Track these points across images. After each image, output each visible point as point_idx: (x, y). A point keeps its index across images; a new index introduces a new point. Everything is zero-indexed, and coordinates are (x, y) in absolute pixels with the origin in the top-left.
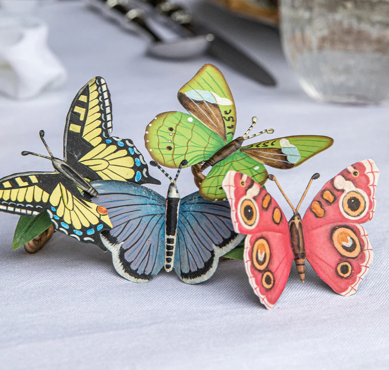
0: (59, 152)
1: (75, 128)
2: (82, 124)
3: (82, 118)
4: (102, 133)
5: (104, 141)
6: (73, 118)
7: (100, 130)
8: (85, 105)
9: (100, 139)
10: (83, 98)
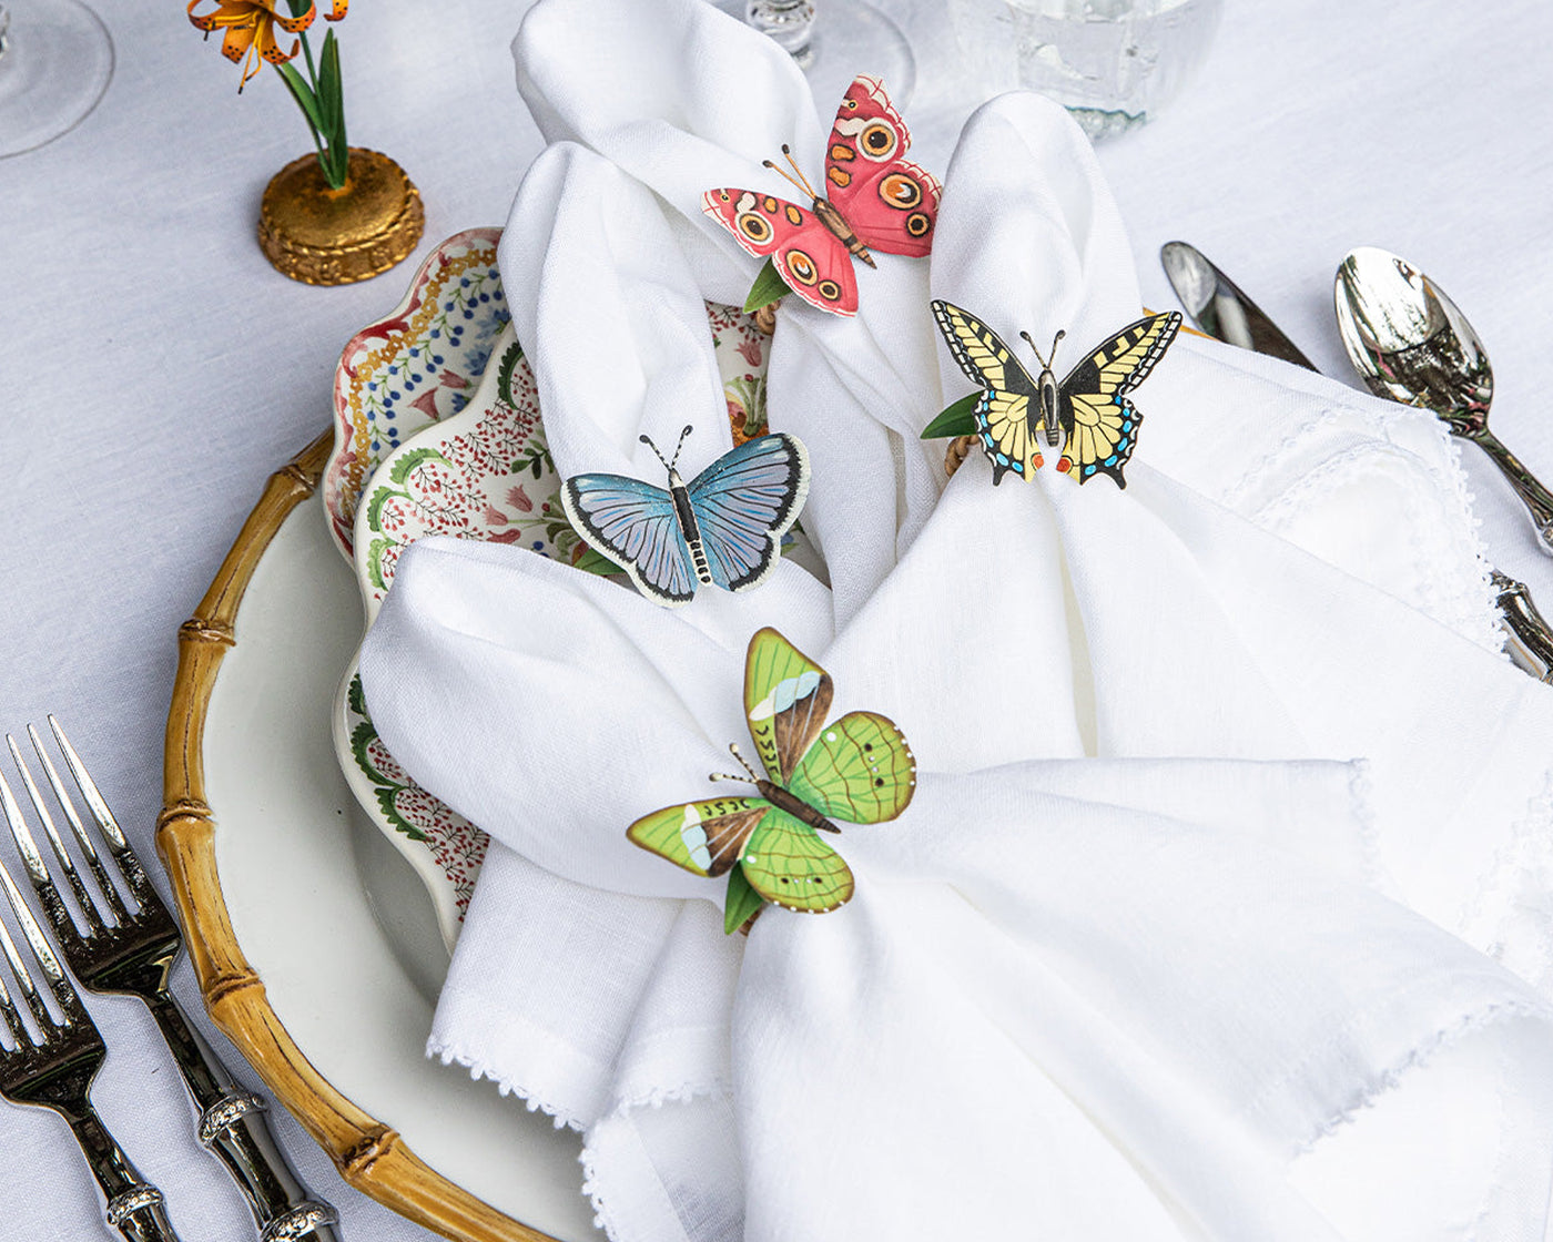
0: (1061, 372)
1: (1101, 360)
2: (1112, 359)
3: (1116, 353)
4: (1121, 384)
5: (1114, 395)
6: (1109, 348)
7: (1121, 379)
8: (1133, 341)
9: (1113, 388)
10: (1139, 332)
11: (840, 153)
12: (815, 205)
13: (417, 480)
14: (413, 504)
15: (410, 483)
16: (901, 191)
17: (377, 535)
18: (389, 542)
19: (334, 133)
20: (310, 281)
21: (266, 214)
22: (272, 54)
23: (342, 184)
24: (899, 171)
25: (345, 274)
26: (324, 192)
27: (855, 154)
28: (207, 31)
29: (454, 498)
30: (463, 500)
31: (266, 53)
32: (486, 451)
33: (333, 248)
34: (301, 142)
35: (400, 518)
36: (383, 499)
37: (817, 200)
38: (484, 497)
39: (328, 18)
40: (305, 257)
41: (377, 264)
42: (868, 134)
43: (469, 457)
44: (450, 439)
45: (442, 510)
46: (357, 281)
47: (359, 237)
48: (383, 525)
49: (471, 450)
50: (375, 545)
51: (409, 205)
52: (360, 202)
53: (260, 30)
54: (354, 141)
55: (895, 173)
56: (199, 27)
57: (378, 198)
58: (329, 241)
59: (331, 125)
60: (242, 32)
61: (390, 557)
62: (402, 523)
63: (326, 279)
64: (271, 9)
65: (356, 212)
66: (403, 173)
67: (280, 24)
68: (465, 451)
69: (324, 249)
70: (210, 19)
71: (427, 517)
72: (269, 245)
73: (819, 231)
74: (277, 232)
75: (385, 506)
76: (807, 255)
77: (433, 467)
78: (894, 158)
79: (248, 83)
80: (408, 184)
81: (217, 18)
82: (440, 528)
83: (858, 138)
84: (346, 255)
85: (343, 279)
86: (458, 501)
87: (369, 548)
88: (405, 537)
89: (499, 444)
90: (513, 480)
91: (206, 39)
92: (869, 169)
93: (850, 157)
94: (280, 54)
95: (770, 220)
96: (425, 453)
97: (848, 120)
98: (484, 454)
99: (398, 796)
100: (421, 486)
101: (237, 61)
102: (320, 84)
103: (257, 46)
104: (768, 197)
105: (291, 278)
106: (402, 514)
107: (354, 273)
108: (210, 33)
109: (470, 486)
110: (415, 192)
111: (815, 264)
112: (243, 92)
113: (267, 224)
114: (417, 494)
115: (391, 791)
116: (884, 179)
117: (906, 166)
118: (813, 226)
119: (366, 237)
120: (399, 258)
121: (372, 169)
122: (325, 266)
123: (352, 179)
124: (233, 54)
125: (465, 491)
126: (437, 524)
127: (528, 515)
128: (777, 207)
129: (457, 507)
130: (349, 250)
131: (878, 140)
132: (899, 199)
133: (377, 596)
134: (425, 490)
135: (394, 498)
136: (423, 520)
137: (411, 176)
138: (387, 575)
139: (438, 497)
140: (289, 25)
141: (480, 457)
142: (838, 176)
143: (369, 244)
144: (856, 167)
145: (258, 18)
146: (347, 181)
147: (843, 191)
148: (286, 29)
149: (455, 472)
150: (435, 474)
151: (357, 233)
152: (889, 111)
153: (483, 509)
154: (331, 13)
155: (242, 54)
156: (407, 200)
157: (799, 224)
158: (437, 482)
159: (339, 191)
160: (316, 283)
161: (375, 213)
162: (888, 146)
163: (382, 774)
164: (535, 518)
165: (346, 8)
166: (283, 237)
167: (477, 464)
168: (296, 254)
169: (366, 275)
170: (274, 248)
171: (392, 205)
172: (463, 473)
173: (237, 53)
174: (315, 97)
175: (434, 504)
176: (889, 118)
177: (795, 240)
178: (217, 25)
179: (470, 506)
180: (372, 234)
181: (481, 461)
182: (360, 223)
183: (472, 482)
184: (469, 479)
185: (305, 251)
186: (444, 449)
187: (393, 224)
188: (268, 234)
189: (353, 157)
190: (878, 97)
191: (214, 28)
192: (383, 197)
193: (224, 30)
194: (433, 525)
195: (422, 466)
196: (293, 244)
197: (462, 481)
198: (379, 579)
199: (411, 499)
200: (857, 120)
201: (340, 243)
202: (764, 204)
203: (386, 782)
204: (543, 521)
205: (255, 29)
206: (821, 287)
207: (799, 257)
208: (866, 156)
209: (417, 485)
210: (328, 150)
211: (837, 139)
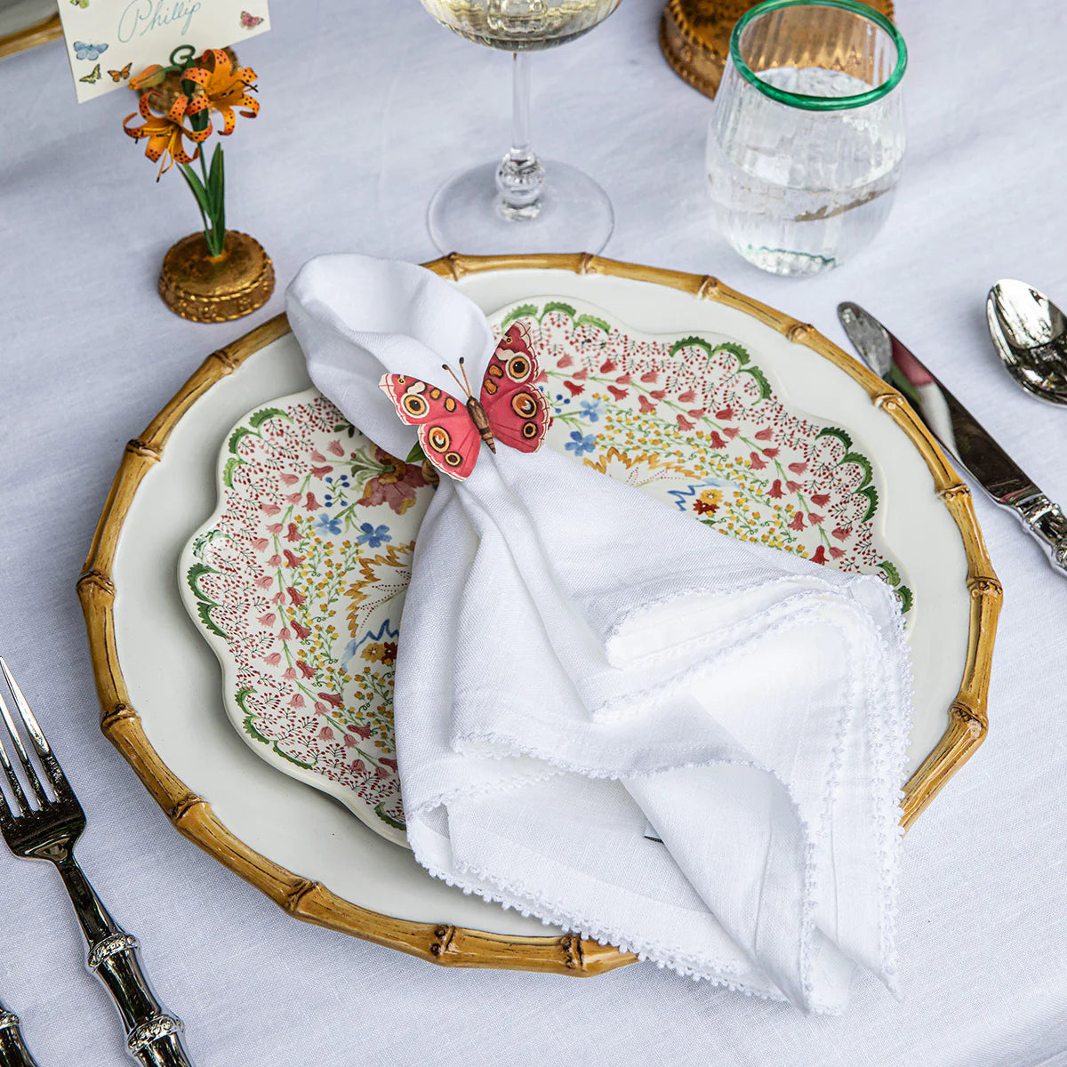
11: (495, 371)
12: (469, 401)
13: (268, 427)
14: (262, 441)
15: (262, 428)
16: (525, 405)
17: (234, 456)
18: (241, 461)
19: (217, 216)
20: (195, 319)
21: (166, 273)
22: (180, 156)
23: (220, 253)
24: (526, 391)
25: (219, 315)
26: (207, 258)
27: (503, 372)
28: (137, 138)
29: (291, 442)
30: (297, 444)
31: (176, 156)
32: (319, 416)
33: (212, 297)
34: (195, 222)
35: (251, 448)
36: (242, 435)
37: (471, 398)
38: (312, 444)
39: (220, 133)
40: (192, 302)
41: (242, 308)
42: (514, 362)
43: (306, 418)
44: (295, 405)
45: (282, 448)
46: (227, 320)
47: (231, 290)
48: (239, 450)
49: (308, 414)
50: (231, 462)
51: (265, 270)
52: (232, 266)
53: (173, 139)
54: (230, 226)
55: (525, 392)
56: (131, 135)
57: (244, 264)
58: (209, 292)
59: (215, 212)
60: (161, 139)
61: (241, 470)
62: (252, 451)
63: (207, 318)
64: (181, 125)
65: (229, 272)
66: (261, 248)
67: (187, 135)
68: (304, 415)
69: (207, 297)
70: (138, 130)
71: (271, 450)
72: (167, 293)
73: (466, 420)
74: (174, 284)
75: (243, 439)
76: (448, 433)
77: (280, 421)
78: (525, 382)
79: (162, 175)
80: (265, 256)
81: (145, 129)
82: (279, 459)
83: (508, 363)
84: (222, 302)
85: (218, 319)
86: (294, 444)
87: (226, 462)
88: (253, 460)
89: (328, 414)
90: (334, 436)
91: (136, 142)
92: (510, 386)
93: (500, 375)
94: (186, 156)
95: (429, 403)
96: (276, 411)
97: (504, 350)
98: (317, 418)
99: (213, 609)
100: (270, 431)
101: (155, 160)
102: (209, 181)
103: (170, 152)
104: (436, 388)
105: (181, 317)
106: (253, 446)
107: (226, 315)
108: (139, 140)
109: (304, 436)
110: (269, 262)
111: (450, 439)
112: (160, 180)
113: (166, 279)
114: (266, 436)
115: (209, 606)
116: (517, 395)
117: (532, 389)
118: (461, 415)
119: (235, 290)
120: (256, 306)
121: (241, 244)
122: (206, 309)
123: (227, 250)
124: (153, 156)
125: (300, 439)
126: (277, 455)
127: (342, 459)
128: (440, 396)
129: (293, 447)
130: (223, 298)
131: (519, 368)
132: (522, 410)
133: (226, 492)
134: (272, 434)
135: (250, 435)
136: (267, 452)
137: (267, 250)
138: (235, 480)
139: (281, 441)
140: (193, 137)
141: (314, 419)
142: (490, 386)
143: (238, 295)
144: (502, 383)
145: (172, 131)
146: (223, 251)
147: (490, 397)
148: (191, 139)
149: (295, 426)
150: (281, 425)
151: (230, 286)
152: (530, 349)
153: (310, 451)
154: (223, 130)
155: (159, 156)
156: (264, 267)
157: (452, 411)
158: (282, 431)
159: (218, 257)
160: (199, 320)
161: (242, 273)
162: (524, 373)
163: (206, 595)
164: (345, 461)
165: (233, 127)
166: (178, 288)
167: (311, 423)
168: (186, 300)
169: (235, 317)
170: (171, 297)
171: (254, 269)
172: (301, 428)
173: (156, 156)
174: (206, 191)
175: (277, 443)
176: (529, 354)
177: (442, 421)
178: (145, 133)
179: (302, 449)
180: (240, 288)
181: (314, 422)
182: (231, 279)
183: (306, 434)
184: (304, 432)
185: (193, 298)
186: (290, 411)
187: (254, 282)
188: (167, 286)
189: (228, 236)
190: (525, 338)
191: (142, 135)
192: (248, 263)
193: (148, 138)
194: (274, 456)
195: (273, 419)
196: (185, 292)
197: (299, 432)
198: (230, 481)
199: (262, 438)
200: (510, 351)
201: (218, 293)
202: (431, 392)
203: (206, 599)
204: (351, 464)
205: (170, 137)
206: (448, 455)
207: (440, 432)
208: (510, 377)
209: (267, 430)
210: (212, 231)
211: (495, 362)
